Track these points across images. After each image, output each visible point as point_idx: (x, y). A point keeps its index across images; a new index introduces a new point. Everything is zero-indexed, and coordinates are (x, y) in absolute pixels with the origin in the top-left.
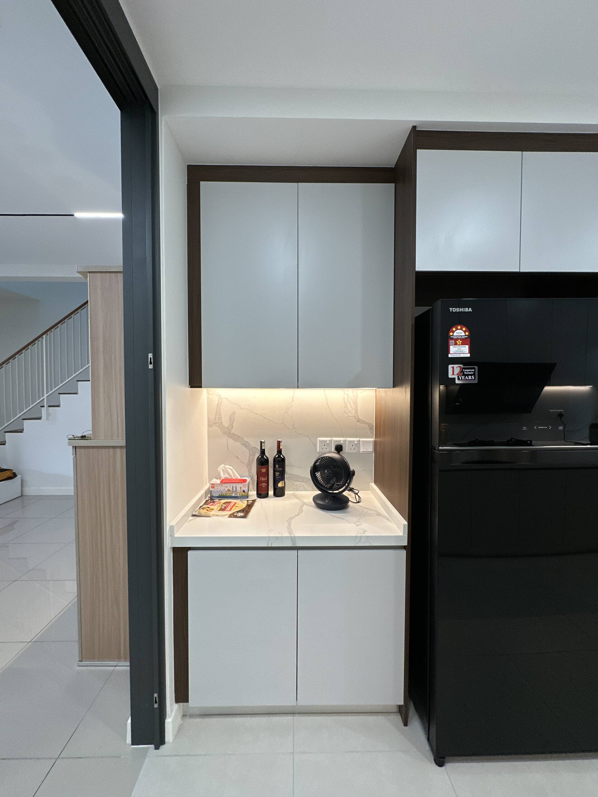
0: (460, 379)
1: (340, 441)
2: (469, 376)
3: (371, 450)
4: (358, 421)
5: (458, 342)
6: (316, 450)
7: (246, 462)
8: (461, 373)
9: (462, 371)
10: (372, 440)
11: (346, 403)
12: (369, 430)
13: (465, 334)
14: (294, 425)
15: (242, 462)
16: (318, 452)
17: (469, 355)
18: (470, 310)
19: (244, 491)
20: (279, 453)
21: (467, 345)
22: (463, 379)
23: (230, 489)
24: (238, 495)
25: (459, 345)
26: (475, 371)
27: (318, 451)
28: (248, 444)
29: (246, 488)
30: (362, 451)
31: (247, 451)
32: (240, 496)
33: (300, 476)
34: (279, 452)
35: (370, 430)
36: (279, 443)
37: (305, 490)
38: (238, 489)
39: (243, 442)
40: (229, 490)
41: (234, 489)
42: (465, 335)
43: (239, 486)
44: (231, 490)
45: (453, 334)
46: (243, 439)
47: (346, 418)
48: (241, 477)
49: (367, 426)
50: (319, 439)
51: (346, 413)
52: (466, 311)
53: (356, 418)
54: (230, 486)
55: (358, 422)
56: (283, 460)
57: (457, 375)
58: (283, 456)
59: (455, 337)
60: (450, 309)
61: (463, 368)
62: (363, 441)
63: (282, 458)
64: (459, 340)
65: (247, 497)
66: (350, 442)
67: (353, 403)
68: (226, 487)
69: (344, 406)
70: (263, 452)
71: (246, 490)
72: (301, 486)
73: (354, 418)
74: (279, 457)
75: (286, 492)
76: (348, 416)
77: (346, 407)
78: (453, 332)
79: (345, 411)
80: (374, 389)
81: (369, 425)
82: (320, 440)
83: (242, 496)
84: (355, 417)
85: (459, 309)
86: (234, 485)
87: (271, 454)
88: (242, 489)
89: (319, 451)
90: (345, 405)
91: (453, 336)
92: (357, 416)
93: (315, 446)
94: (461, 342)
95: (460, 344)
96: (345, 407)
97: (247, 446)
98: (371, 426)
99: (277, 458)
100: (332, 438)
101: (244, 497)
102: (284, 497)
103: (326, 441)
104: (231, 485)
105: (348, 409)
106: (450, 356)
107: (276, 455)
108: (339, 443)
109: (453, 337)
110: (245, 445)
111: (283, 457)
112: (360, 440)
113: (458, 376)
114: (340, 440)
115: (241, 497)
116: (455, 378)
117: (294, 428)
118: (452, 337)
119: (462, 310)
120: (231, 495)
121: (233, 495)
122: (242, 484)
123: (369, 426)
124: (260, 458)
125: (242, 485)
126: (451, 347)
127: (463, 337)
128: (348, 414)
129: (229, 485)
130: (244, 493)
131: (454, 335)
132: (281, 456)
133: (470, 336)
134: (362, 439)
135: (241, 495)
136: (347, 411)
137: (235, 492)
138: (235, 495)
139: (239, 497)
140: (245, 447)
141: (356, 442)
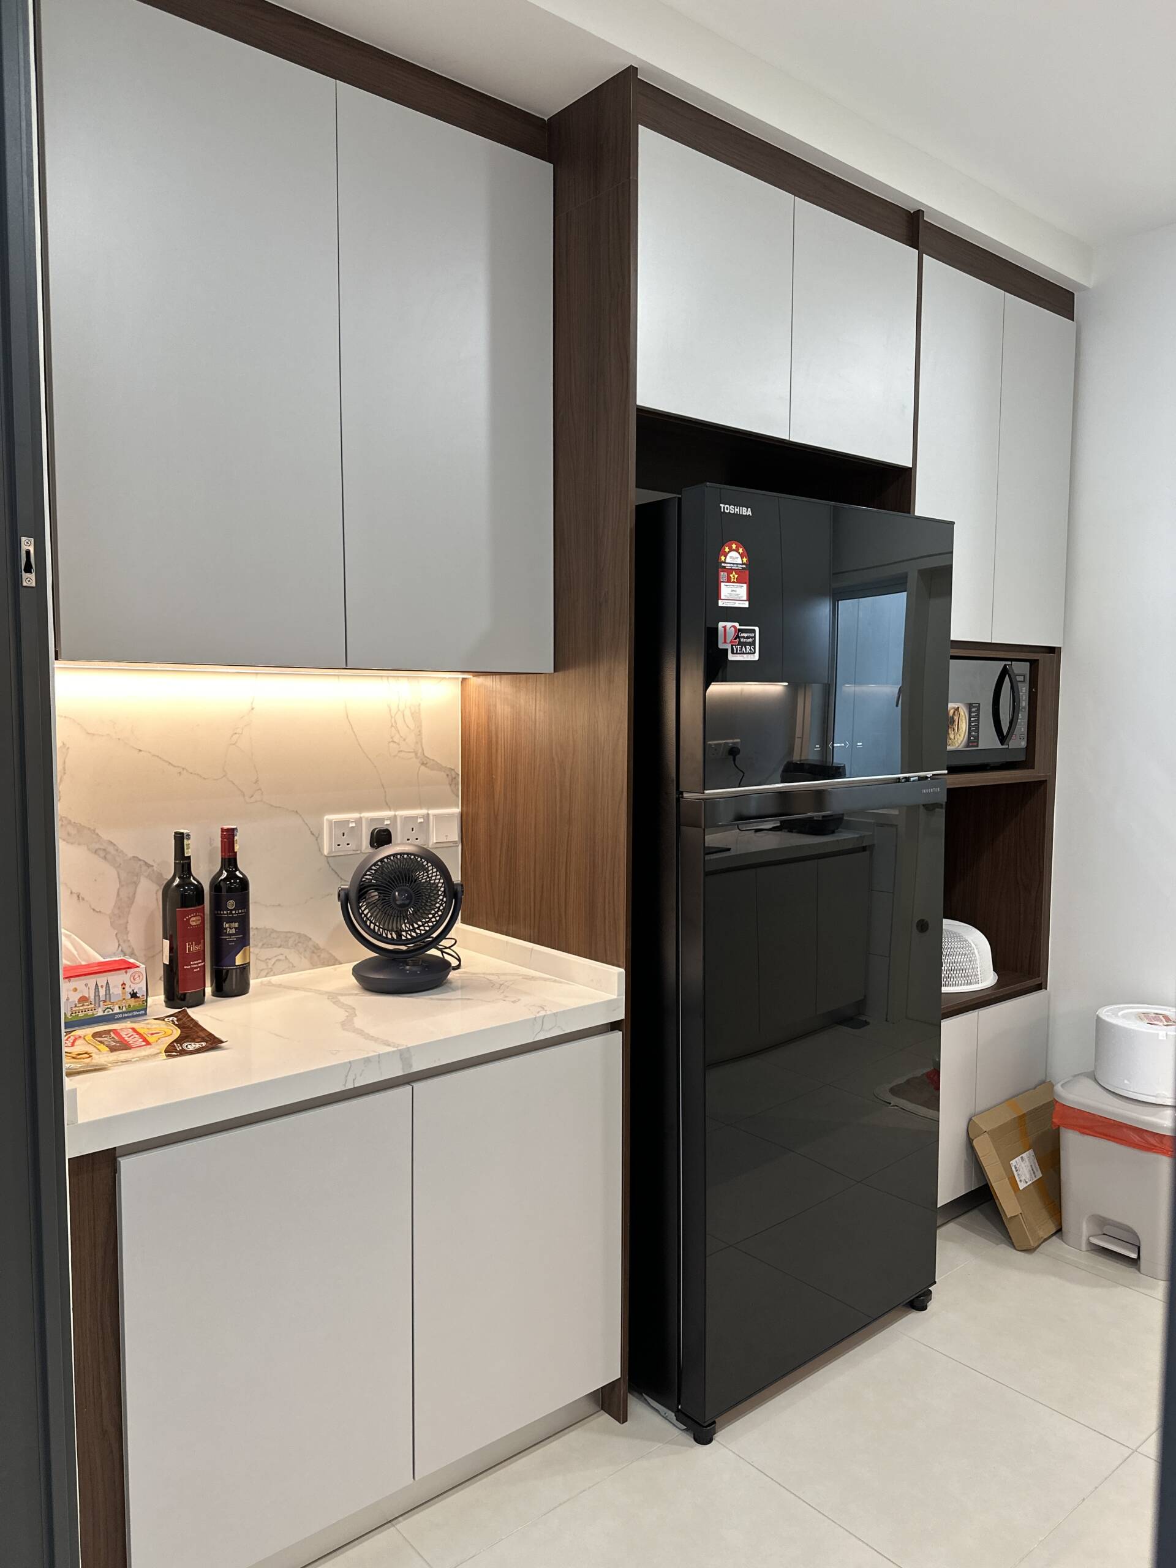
0: (735, 652)
1: (383, 819)
2: (747, 647)
3: (457, 840)
4: (423, 764)
5: (731, 576)
6: (320, 850)
7: (108, 905)
8: (735, 639)
9: (738, 637)
10: (457, 810)
11: (393, 716)
12: (448, 787)
13: (742, 561)
14: (256, 782)
15: (94, 910)
16: (326, 856)
17: (746, 605)
18: (749, 513)
19: (134, 995)
20: (229, 865)
21: (745, 583)
22: (739, 652)
23: (87, 996)
24: (117, 1010)
25: (734, 582)
26: (755, 637)
27: (326, 852)
28: (113, 852)
29: (139, 986)
30: (435, 842)
31: (114, 872)
32: (122, 1013)
33: (276, 931)
34: (230, 861)
35: (450, 785)
36: (229, 836)
37: (292, 968)
38: (116, 991)
39: (97, 846)
40: (83, 1000)
41: (102, 992)
42: (743, 564)
43: (116, 980)
44: (92, 997)
45: (725, 560)
46: (98, 835)
47: (395, 756)
48: (104, 959)
49: (443, 774)
50: (328, 817)
51: (393, 741)
52: (744, 514)
53: (419, 755)
54: (86, 985)
55: (423, 767)
56: (244, 884)
57: (730, 643)
58: (241, 872)
59: (728, 565)
60: (721, 505)
61: (740, 630)
62: (436, 816)
63: (239, 877)
64: (734, 573)
65: (143, 1012)
66: (407, 819)
67: (412, 714)
68: (75, 990)
69: (390, 725)
70: (183, 864)
71: (140, 989)
72: (279, 960)
73: (413, 755)
74: (232, 876)
75: (253, 982)
76: (399, 751)
77: (394, 725)
78: (726, 555)
79: (392, 738)
80: (458, 678)
81: (448, 773)
82: (330, 822)
83: (130, 1012)
84: (416, 754)
85: (734, 509)
86: (101, 980)
87: (204, 871)
88: (129, 990)
89: (330, 851)
90: (393, 720)
91: (725, 563)
92: (420, 751)
93: (317, 837)
94: (736, 576)
95: (735, 580)
96: (392, 726)
97: (108, 857)
98: (454, 776)
99: (225, 880)
100: (360, 813)
101: (135, 1013)
102: (247, 995)
103: (348, 822)
104: (91, 981)
105: (399, 732)
106: (721, 603)
107: (220, 873)
108: (379, 826)
109: (726, 565)
110: (102, 854)
111: (241, 876)
112: (428, 814)
113: (732, 646)
114: (383, 816)
115: (126, 1015)
116: (727, 650)
117: (260, 789)
118: (723, 564)
119: (738, 510)
120: (90, 1013)
121: (100, 1012)
122: (126, 972)
123: (448, 775)
124: (177, 886)
125: (129, 974)
126: (722, 584)
127: (740, 567)
128: (399, 744)
129: (85, 982)
130: (133, 1002)
131: (727, 561)
132: (238, 873)
133: (750, 566)
134: (432, 812)
135: (124, 1009)
136: (397, 736)
137: (105, 1001)
138: (106, 1013)
139: (120, 1016)
140: (105, 858)
141: (422, 820)
